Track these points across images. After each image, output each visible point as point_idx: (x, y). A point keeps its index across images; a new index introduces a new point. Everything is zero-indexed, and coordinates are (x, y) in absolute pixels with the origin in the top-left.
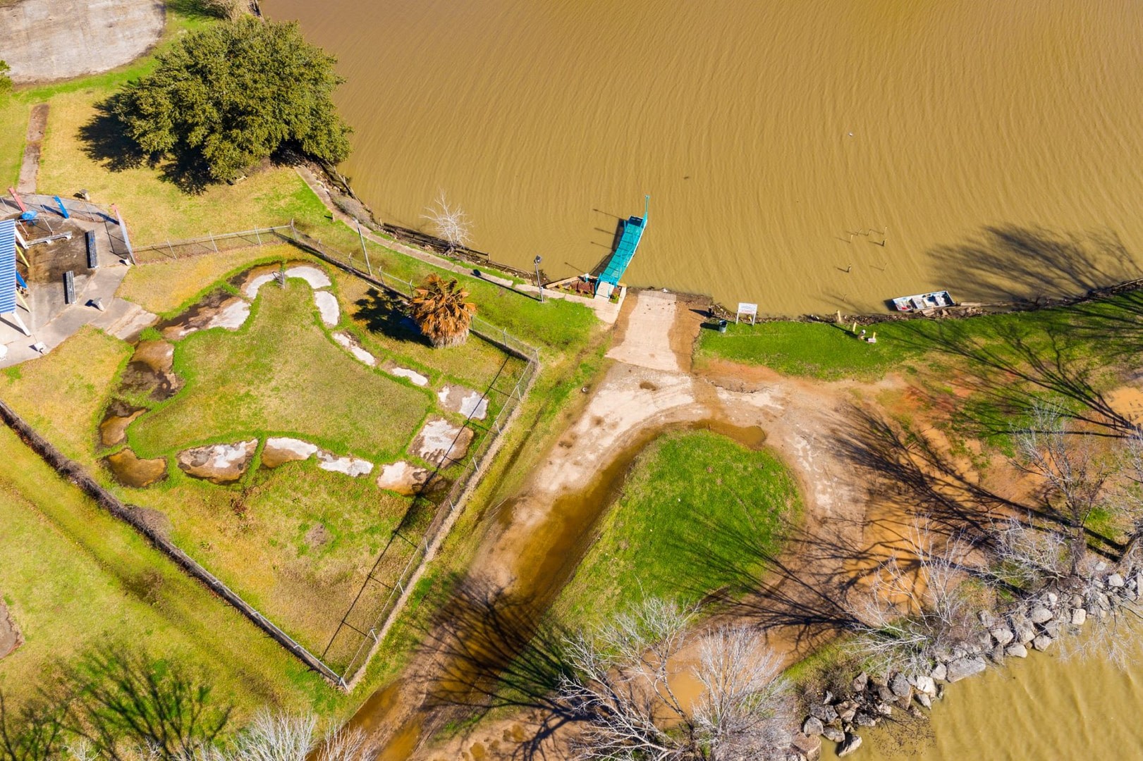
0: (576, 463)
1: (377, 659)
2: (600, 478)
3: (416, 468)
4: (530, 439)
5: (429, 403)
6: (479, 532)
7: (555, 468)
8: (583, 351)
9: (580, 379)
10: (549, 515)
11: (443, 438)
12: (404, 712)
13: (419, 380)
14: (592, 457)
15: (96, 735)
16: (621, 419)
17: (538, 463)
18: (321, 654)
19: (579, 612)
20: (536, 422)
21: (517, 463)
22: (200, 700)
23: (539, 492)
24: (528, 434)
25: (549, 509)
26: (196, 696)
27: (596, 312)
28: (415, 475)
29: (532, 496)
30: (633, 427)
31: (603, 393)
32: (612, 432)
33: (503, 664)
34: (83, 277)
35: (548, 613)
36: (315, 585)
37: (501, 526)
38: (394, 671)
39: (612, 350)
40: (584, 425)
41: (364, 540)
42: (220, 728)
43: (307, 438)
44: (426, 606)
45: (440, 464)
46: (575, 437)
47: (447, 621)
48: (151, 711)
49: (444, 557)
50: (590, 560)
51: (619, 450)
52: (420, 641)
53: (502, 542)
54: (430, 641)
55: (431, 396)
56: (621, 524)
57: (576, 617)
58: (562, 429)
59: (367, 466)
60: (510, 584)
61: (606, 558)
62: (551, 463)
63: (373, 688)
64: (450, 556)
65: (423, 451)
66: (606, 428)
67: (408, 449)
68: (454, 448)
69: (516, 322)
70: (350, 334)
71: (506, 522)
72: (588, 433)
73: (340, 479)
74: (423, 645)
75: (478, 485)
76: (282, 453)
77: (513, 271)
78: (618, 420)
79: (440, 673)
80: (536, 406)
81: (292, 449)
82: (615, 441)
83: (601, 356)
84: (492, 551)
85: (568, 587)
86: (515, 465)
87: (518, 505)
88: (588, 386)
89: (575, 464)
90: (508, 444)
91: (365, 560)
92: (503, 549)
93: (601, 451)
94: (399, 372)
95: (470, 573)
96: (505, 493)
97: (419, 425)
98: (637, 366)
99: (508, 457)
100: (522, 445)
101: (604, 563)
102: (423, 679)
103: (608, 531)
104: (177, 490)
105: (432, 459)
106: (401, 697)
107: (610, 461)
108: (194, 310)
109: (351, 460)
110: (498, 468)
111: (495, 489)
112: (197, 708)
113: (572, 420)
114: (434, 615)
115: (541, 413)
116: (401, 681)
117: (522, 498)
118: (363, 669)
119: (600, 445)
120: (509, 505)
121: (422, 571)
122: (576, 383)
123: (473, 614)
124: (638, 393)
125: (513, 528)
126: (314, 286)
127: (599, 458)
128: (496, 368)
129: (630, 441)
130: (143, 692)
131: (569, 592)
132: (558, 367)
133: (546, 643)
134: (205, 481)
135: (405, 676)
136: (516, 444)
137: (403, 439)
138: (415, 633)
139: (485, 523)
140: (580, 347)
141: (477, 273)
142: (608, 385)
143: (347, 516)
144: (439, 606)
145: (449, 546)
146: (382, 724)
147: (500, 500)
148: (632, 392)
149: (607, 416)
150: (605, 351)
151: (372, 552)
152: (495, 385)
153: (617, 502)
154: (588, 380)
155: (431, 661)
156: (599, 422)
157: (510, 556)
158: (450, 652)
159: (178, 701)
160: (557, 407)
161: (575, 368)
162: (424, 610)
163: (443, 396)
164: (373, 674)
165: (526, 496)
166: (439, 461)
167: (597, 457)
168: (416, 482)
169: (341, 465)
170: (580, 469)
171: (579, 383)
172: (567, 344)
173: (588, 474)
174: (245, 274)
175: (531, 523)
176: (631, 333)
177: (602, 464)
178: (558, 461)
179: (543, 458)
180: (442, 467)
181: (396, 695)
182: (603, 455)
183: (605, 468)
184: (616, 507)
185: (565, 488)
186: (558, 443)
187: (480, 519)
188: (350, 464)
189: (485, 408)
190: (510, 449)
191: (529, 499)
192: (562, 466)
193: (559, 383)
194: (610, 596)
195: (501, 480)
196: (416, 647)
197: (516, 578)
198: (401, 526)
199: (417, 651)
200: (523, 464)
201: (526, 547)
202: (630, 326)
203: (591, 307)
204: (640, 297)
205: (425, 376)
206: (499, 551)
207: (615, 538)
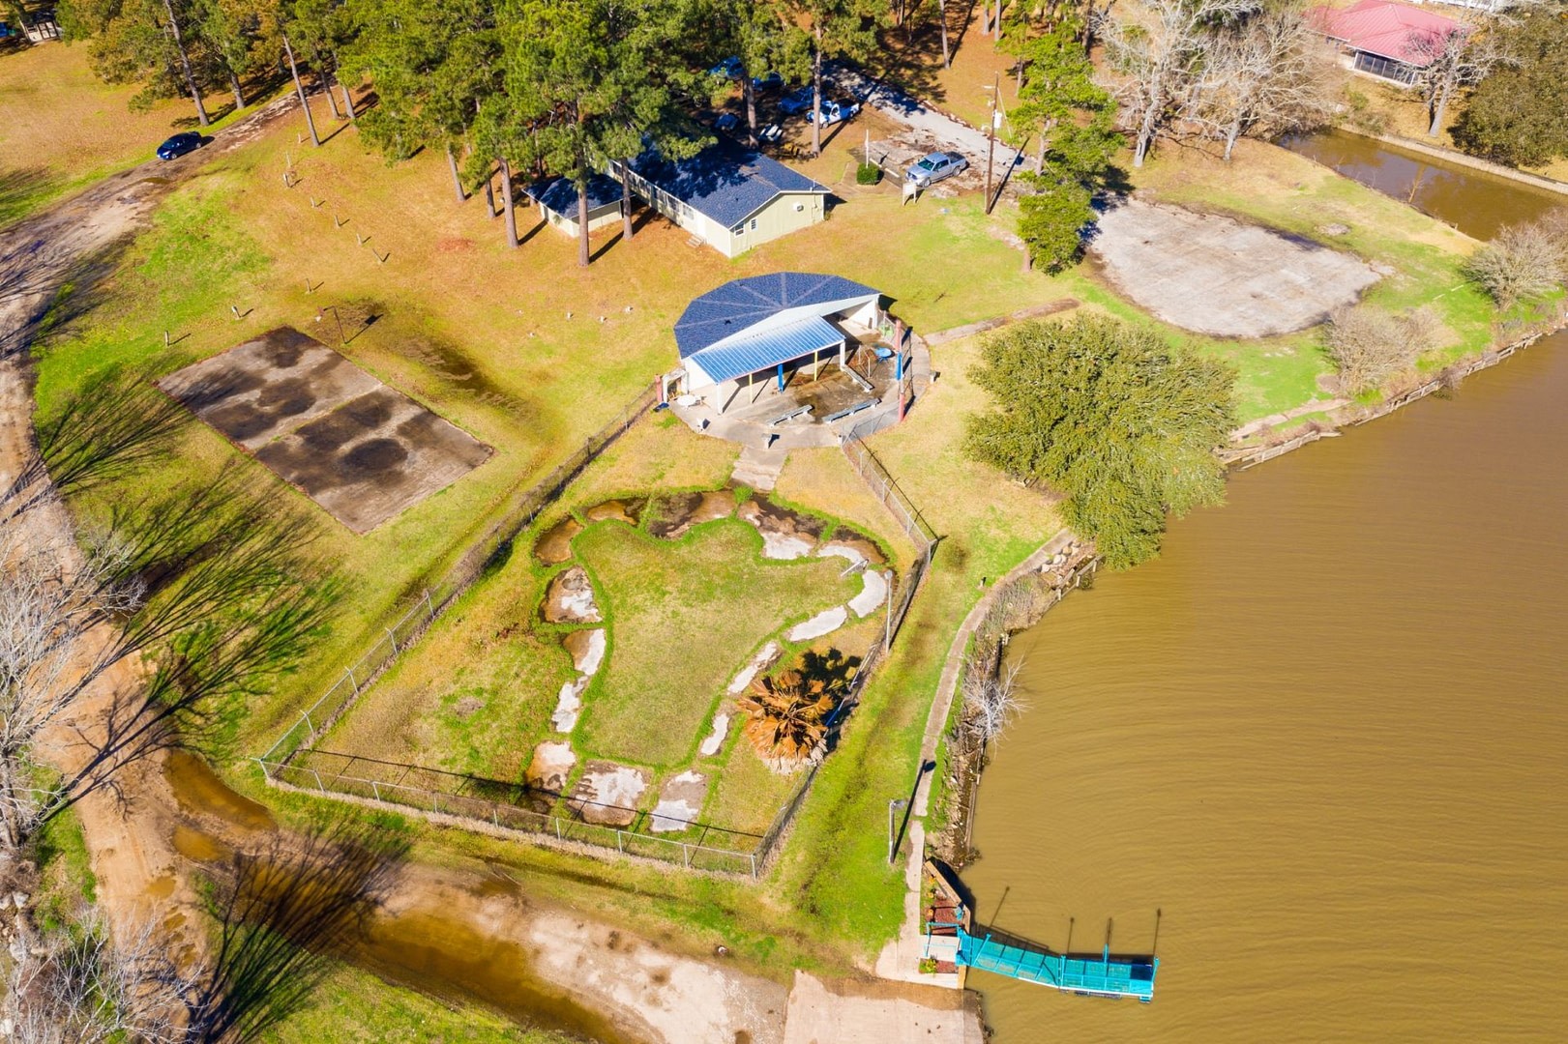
0: (580, 960)
1: (305, 799)
2: (555, 996)
3: (567, 775)
4: (622, 894)
5: (671, 764)
6: (471, 862)
7: (572, 934)
8: (800, 937)
9: (743, 941)
10: (493, 939)
11: (615, 793)
12: (238, 840)
13: (709, 746)
14: (593, 979)
15: (264, 612)
16: (667, 1010)
17: (578, 910)
18: (319, 748)
19: (337, 1000)
20: (652, 895)
21: (580, 886)
22: (285, 669)
23: (531, 921)
24: (630, 890)
25: (502, 938)
26: (289, 665)
27: (894, 944)
28: (557, 778)
29: (524, 912)
30: (655, 1030)
31: (718, 977)
32: (642, 1000)
33: (279, 926)
35: (341, 963)
36: (406, 721)
37: (476, 886)
38: (289, 819)
39: (812, 979)
40: (651, 959)
41: (462, 750)
42: (253, 693)
43: (605, 664)
44: (367, 830)
45: (574, 799)
46: (629, 950)
47: (345, 855)
48: (281, 638)
49: (433, 833)
50: (415, 1002)
51: (608, 1015)
52: (322, 834)
53: (451, 891)
54: (320, 844)
55: (685, 764)
56: (473, 1034)
57: (331, 996)
58: (640, 931)
59: (567, 724)
60: (390, 911)
61: (417, 1021)
62: (579, 927)
63: (272, 805)
64: (435, 840)
65: (594, 777)
66: (649, 990)
67: (593, 757)
68: (599, 808)
69: (840, 835)
70: (778, 658)
71: (481, 892)
72: (637, 967)
73: (551, 705)
74: (316, 838)
75: (542, 847)
76: (583, 646)
77: (963, 819)
78: (666, 1006)
79: (279, 863)
80: (680, 889)
81: (590, 653)
82: (625, 1008)
83: (798, 965)
84: (439, 882)
85: (376, 981)
86: (576, 884)
87: (509, 899)
88: (729, 954)
89: (580, 958)
90: (610, 867)
91: (435, 758)
92: (441, 895)
93: (604, 990)
94: (721, 723)
95: (408, 865)
96: (528, 882)
97: (632, 762)
98: (784, 1023)
99: (588, 872)
100: (612, 885)
101: (410, 1020)
102: (274, 848)
103: (461, 1019)
104: (532, 578)
105: (581, 789)
106: (256, 833)
107: (586, 1005)
109: (576, 710)
110: (569, 864)
111: (535, 868)
112: (277, 669)
113: (661, 942)
114: (354, 841)
115: (670, 898)
116: (275, 828)
117: (520, 901)
118: (292, 789)
119: (616, 986)
120: (510, 888)
121: (411, 814)
122: (733, 935)
123: (352, 880)
124: (724, 1030)
125: (474, 900)
126: (852, 604)
127: (593, 989)
128: (747, 826)
129: (626, 1028)
130: (299, 628)
131: (370, 984)
132: (762, 907)
133: (298, 968)
134: (543, 596)
135: (281, 831)
136: (612, 878)
137: (610, 751)
138: (333, 827)
139: (481, 865)
140: (809, 931)
141: (928, 767)
142: (736, 982)
143: (494, 725)
144: (366, 842)
145: (449, 834)
146: (228, 823)
147: (517, 876)
148: (725, 1020)
149: (673, 988)
150: (806, 969)
151: (443, 763)
152: (711, 832)
153: (511, 1024)
154: (741, 952)
155: (295, 850)
156: (660, 978)
157: (431, 904)
158: (304, 866)
159: (285, 655)
160: (683, 918)
161: (764, 930)
162: (362, 830)
163: (687, 776)
164: (287, 801)
165: (525, 906)
166: (578, 797)
167: (594, 987)
168: (546, 780)
169: (569, 700)
170: (571, 966)
171: (735, 941)
172: (813, 910)
173: (562, 978)
174: (857, 537)
175: (480, 919)
176: (860, 1008)
177: (581, 996)
178: (584, 935)
179: (584, 916)
180: (570, 802)
181: (260, 828)
182: (598, 994)
183: (574, 999)
184: (502, 1024)
185: (537, 952)
186: (617, 930)
187: (488, 860)
188: (570, 709)
189: (670, 829)
190: (600, 871)
191: (519, 911)
192: (576, 941)
193: (730, 912)
194: (357, 1035)
195: (549, 872)
196: (314, 833)
197: (396, 917)
198: (480, 780)
199: (308, 834)
200: (578, 893)
201: (444, 921)
202: (877, 1002)
203: (902, 934)
204: (959, 1014)
205: (719, 751)
206: (439, 890)
207: (448, 1029)
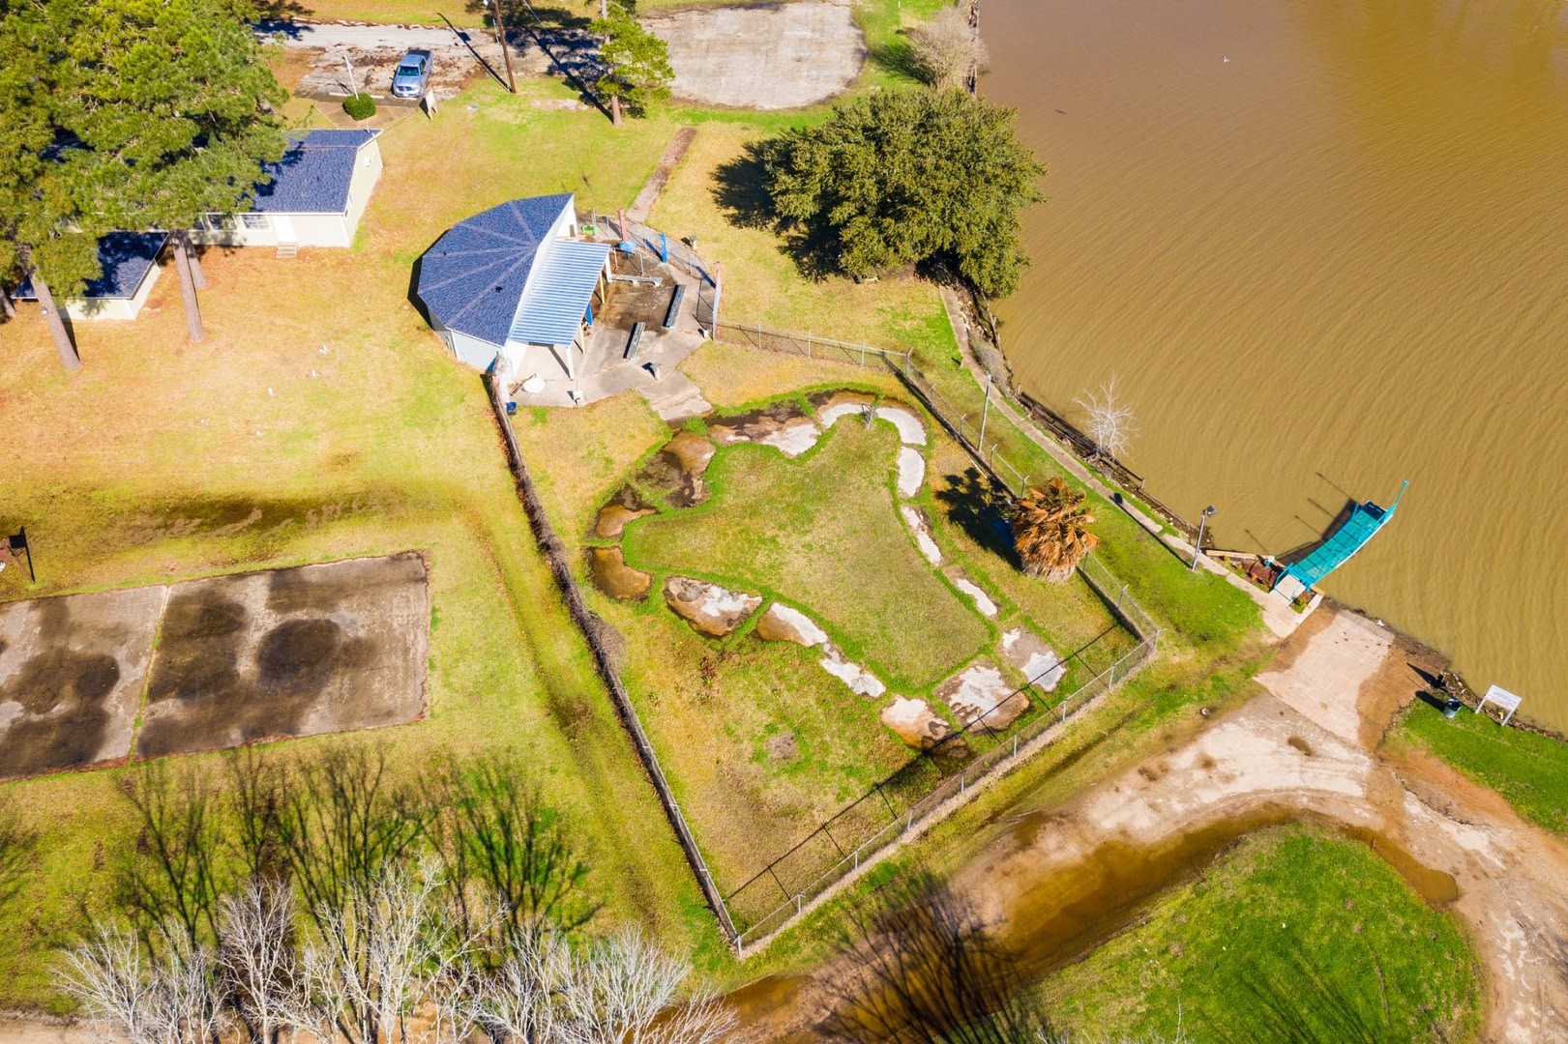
0: (1153, 806)
1: (789, 935)
2: (1179, 842)
3: (937, 717)
4: (1102, 745)
5: (987, 641)
6: (984, 835)
7: (1121, 799)
8: (1223, 659)
9: (1205, 695)
10: (1087, 858)
11: (986, 694)
12: (795, 1019)
13: (986, 606)
14: (1179, 808)
15: (453, 860)
16: (1242, 774)
17: (1100, 782)
18: (728, 894)
19: (1075, 1010)
20: (1118, 727)
21: (1072, 769)
22: (573, 878)
23: (1086, 821)
24: (1101, 738)
25: (1090, 850)
26: (570, 871)
27: (1264, 613)
28: (932, 725)
29: (1073, 821)
30: (1256, 792)
31: (1230, 727)
32: (1221, 786)
33: (946, 1026)
34: (653, 334)
35: (1033, 989)
36: (755, 805)
37: (1016, 843)
38: (805, 961)
39: (1267, 674)
40: (1185, 759)
41: (836, 778)
42: (580, 923)
43: (819, 621)
44: (878, 899)
45: (970, 725)
46: (1165, 770)
47: (895, 931)
48: (518, 862)
49: (925, 847)
50: (1119, 947)
51: (1221, 816)
52: (852, 939)
53: (1008, 865)
54: (864, 947)
55: (993, 633)
56: (1183, 919)
57: (1068, 1014)
58: (1151, 751)
59: (877, 688)
60: (996, 923)
61: (1142, 955)
62: (1117, 790)
63: (770, 969)
64: (933, 850)
65: (955, 699)
66: (1215, 777)
67: (936, 688)
68: (996, 713)
69: (1144, 582)
70: (924, 514)
71: (1025, 843)
72: (1186, 773)
73: (838, 688)
74: (853, 947)
75: (1007, 775)
76: (783, 627)
77: (1168, 515)
78: (1237, 773)
79: (859, 994)
80: (1128, 705)
81: (797, 627)
82: (1221, 801)
83: (1248, 676)
84: (990, 869)
85: (1072, 968)
86: (1067, 771)
87: (1049, 826)
88: (1212, 709)
89: (1150, 806)
90: (1069, 739)
91: (826, 804)
92: (1006, 874)
93: (1195, 805)
94: (965, 586)
95: (950, 884)
96: (1038, 801)
97: (963, 665)
98: (1296, 711)
99: (1062, 756)
100: (1088, 748)
101: (1138, 960)
102: (835, 991)
103: (1161, 920)
104: (650, 618)
105: (962, 714)
106: (799, 999)
107: (1201, 824)
108: (755, 416)
109: (861, 672)
110: (1043, 765)
111: (1028, 791)
112: (566, 885)
113: (1171, 745)
114: (882, 916)
115: (1131, 716)
116: (808, 979)
117: (1058, 819)
118: (769, 939)
119: (1197, 796)
120: (1038, 819)
121: (890, 853)
122: (1196, 698)
123: (932, 938)
124: (1282, 750)
125: (1030, 852)
126: (905, 439)
127: (1188, 813)
128: (1093, 632)
129: (1242, 810)
130: (519, 837)
131: (1072, 975)
132: (1180, 665)
133: (1013, 1028)
134: (684, 623)
135: (814, 975)
136: (1080, 744)
137: (935, 673)
138: (850, 927)
139: (997, 828)
140: (1222, 651)
141: (1118, 499)
142: (1242, 719)
143: (827, 738)
144: (892, 906)
145: (937, 835)
146: (763, 1020)
147: (1029, 807)
148: (1274, 745)
149: (1223, 761)
150: (1255, 672)
151: (840, 799)
152: (1083, 655)
153: (1190, 886)
154: (1215, 701)
155: (854, 972)
156: (1208, 764)
157: (1011, 888)
158: (882, 974)
159: (550, 867)
160: (1157, 719)
161: (1203, 676)
162: (873, 903)
163: (1008, 639)
164: (777, 951)
165: (1066, 818)
166: (970, 720)
167: (1187, 811)
168: (929, 734)
169: (847, 673)
170: (1156, 817)
171: (1201, 699)
172: (1205, 639)
173: (1164, 827)
174: (830, 395)
175: (1057, 857)
176: (1303, 662)
177: (1190, 824)
178: (1128, 792)
179: (1109, 779)
180: (971, 730)
181: (795, 994)
182: (1196, 811)
183: (1191, 830)
184: (1186, 892)
185: (1123, 833)
186: (1139, 767)
187: (992, 820)
188: (858, 675)
189: (1058, 679)
190: (1068, 746)
191: (1068, 825)
192: (1131, 800)
193: (1172, 687)
194: (1127, 1010)
195: (1040, 782)
196: (844, 946)
197: (1006, 920)
198: (888, 781)
199: (842, 951)
200: (1079, 773)
201: (1038, 886)
202: (1307, 652)
203: (1260, 603)
204: (1339, 617)
205: (997, 604)
206: (999, 874)
207: (1167, 934)
